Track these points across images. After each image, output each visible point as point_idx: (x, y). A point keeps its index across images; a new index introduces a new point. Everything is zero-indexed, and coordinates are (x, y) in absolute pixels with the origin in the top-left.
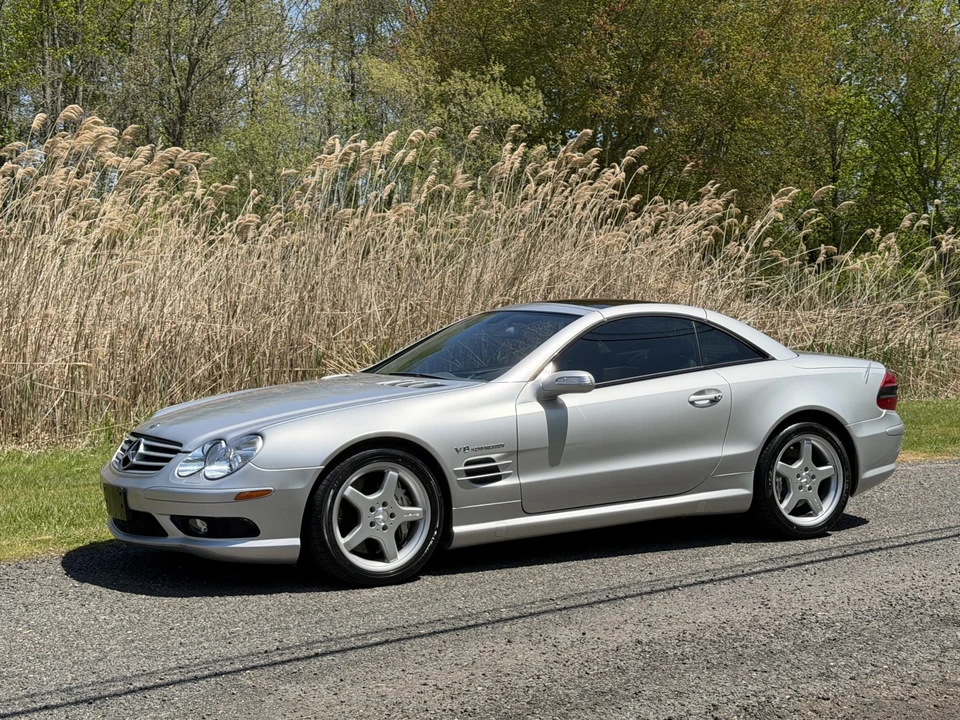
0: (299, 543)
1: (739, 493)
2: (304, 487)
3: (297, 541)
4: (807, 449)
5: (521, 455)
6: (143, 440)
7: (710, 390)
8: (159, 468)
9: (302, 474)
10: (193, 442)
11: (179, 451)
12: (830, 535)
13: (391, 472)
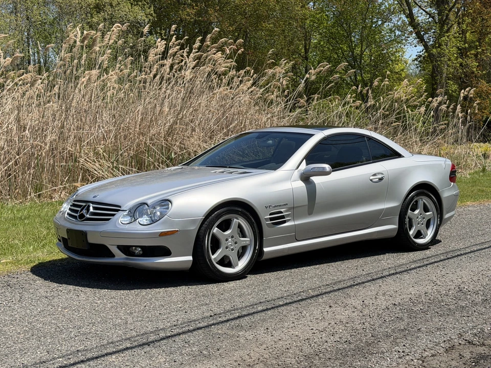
0: (192, 259)
1: (391, 227)
2: (194, 228)
3: (190, 258)
4: (421, 204)
5: (295, 210)
6: (91, 204)
7: (379, 173)
8: (108, 220)
9: (194, 221)
10: (127, 205)
11: (119, 210)
12: (430, 248)
13: (235, 220)
